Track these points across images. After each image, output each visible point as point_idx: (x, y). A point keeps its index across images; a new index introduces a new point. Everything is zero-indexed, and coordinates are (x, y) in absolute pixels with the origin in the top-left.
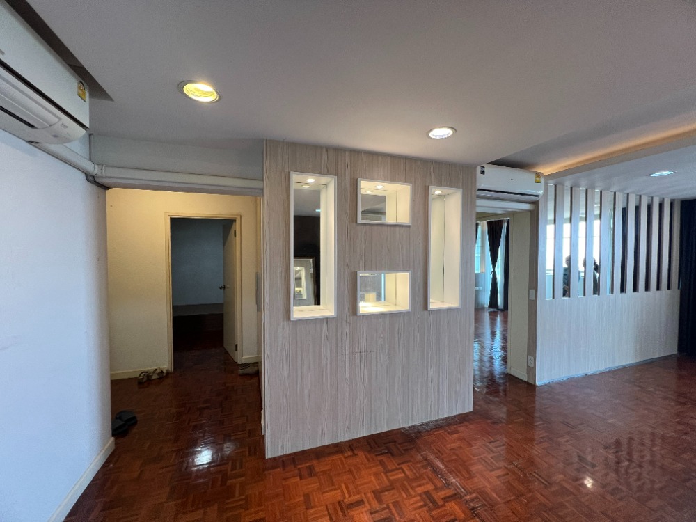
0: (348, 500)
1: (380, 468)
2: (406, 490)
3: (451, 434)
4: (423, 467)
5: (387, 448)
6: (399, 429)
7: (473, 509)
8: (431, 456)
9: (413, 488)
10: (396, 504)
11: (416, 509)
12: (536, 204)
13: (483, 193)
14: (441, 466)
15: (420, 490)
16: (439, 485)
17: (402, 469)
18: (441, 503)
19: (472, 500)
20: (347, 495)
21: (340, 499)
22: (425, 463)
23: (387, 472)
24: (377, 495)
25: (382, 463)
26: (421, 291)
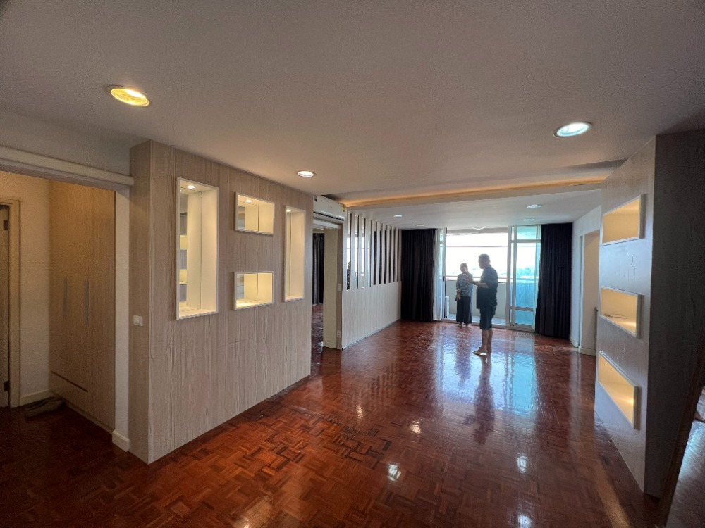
0: (249, 453)
1: (263, 427)
2: (287, 430)
3: (302, 391)
4: (293, 414)
5: (262, 414)
6: (265, 401)
7: (331, 421)
8: (296, 407)
9: (292, 427)
10: (286, 439)
11: (299, 436)
12: (341, 225)
13: (316, 215)
14: (304, 409)
15: (297, 426)
16: (307, 418)
17: (279, 421)
18: (312, 426)
19: (329, 417)
20: (247, 451)
21: (243, 454)
22: (293, 412)
23: (269, 427)
24: (270, 440)
25: (262, 423)
26: (280, 287)
